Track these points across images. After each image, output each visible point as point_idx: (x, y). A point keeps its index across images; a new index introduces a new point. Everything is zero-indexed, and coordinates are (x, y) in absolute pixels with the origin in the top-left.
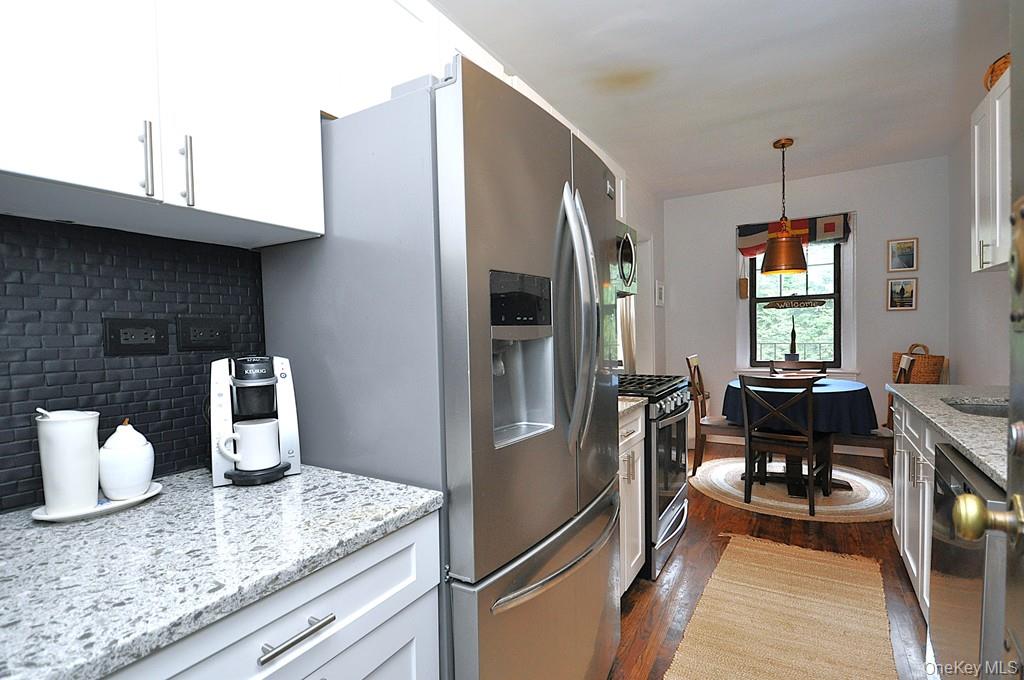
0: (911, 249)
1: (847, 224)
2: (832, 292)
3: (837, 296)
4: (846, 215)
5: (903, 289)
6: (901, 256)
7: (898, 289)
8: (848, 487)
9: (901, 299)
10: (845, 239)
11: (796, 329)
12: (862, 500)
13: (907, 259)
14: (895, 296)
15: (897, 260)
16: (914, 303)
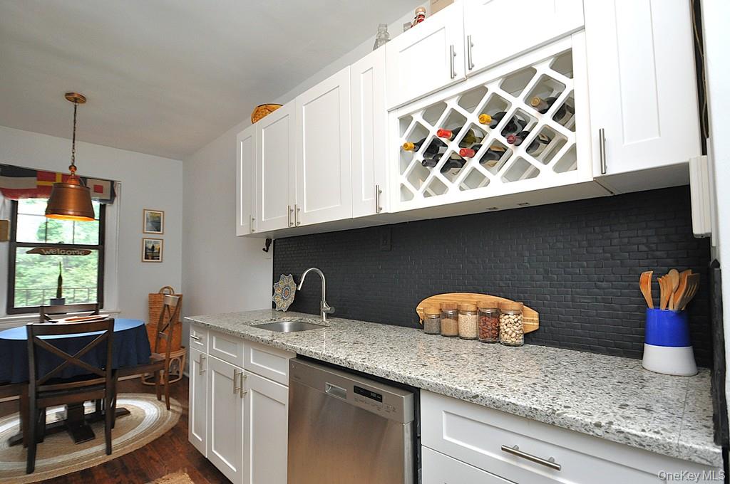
0: (159, 218)
1: (114, 190)
2: (98, 244)
3: (101, 247)
4: (112, 182)
5: (153, 247)
6: (153, 222)
7: (150, 246)
8: (127, 413)
9: (152, 254)
10: (111, 201)
11: (62, 275)
12: (142, 420)
13: (157, 225)
14: (148, 251)
15: (150, 224)
16: (160, 258)
